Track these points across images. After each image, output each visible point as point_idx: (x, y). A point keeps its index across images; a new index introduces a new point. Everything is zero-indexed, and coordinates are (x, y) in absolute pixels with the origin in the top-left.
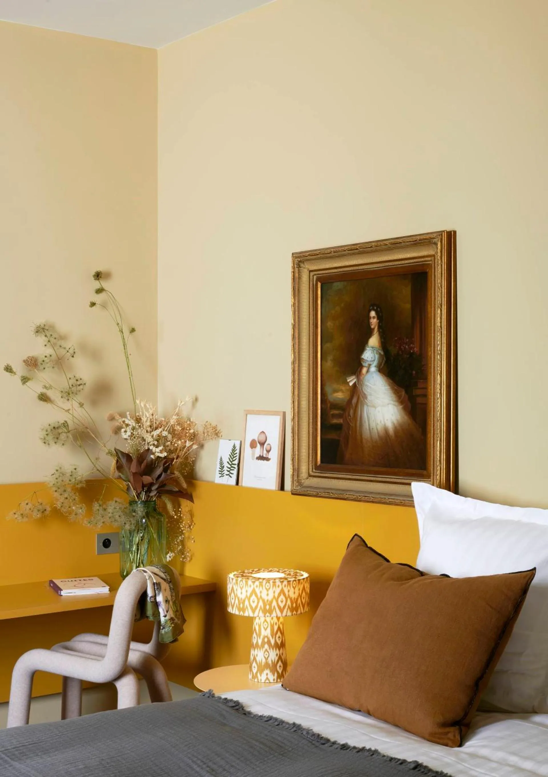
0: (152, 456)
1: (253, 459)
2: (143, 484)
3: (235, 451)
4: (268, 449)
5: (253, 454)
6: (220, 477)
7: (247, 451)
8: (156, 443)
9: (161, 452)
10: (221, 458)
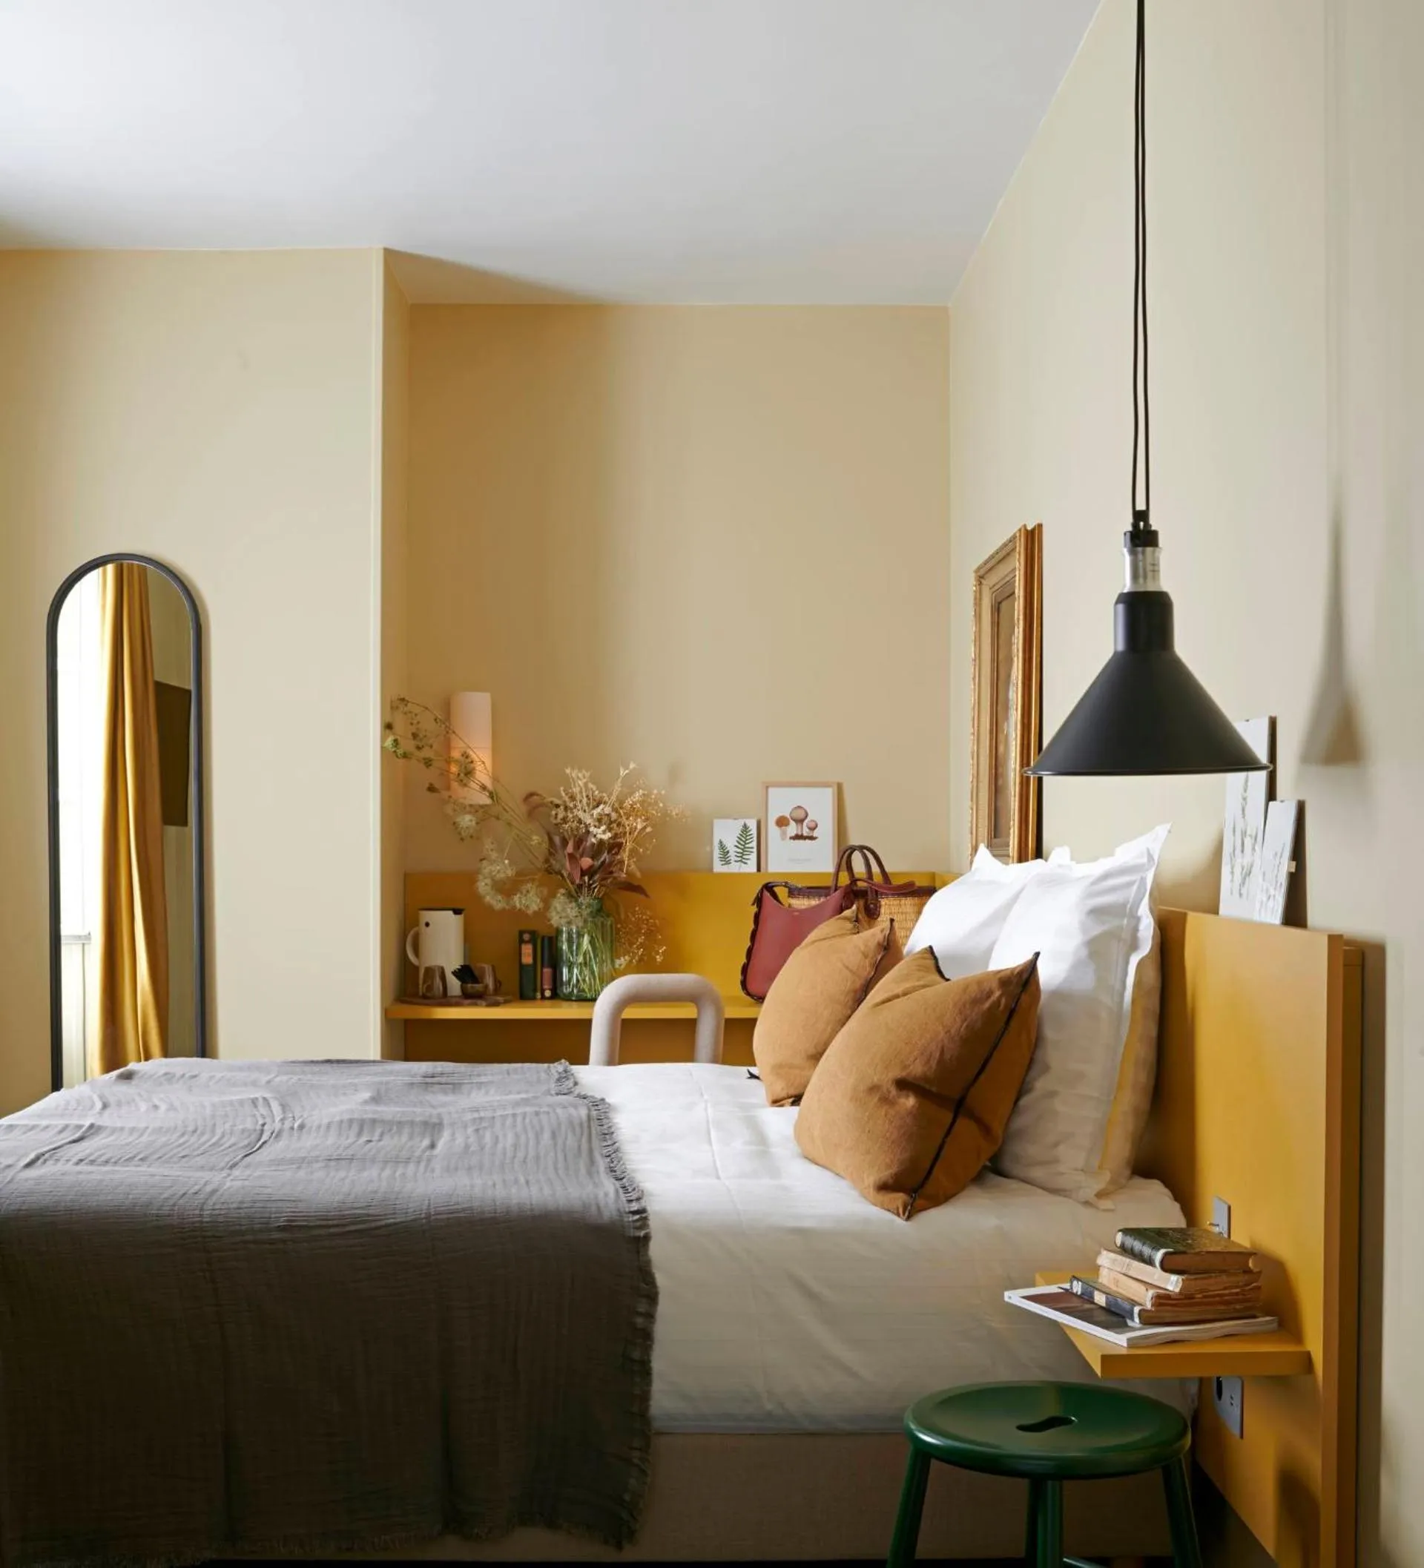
0: (593, 840)
1: (783, 839)
2: (582, 870)
3: (747, 832)
4: (812, 825)
5: (784, 834)
6: (722, 865)
7: (773, 831)
8: (597, 824)
9: (604, 832)
10: (721, 842)
